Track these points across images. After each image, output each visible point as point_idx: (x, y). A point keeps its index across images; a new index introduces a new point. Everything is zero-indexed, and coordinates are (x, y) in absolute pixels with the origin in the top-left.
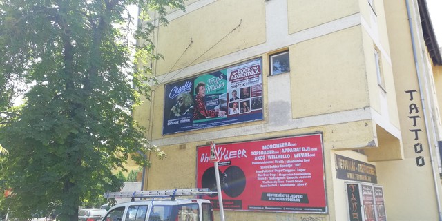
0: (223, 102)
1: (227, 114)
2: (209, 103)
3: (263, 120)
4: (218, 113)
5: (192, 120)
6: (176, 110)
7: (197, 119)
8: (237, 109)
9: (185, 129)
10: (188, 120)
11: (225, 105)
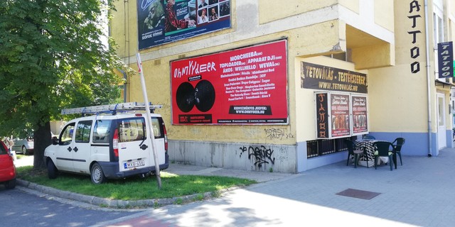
0: (192, 9)
1: (196, 23)
2: (179, 12)
3: (231, 28)
4: (187, 22)
5: (164, 32)
6: (149, 22)
7: (168, 31)
8: (206, 17)
9: (158, 43)
10: (160, 33)
11: (194, 13)
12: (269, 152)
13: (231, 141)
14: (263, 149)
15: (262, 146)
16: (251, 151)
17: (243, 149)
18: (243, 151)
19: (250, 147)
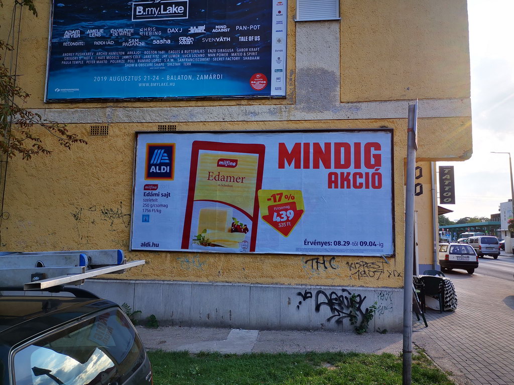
12: (357, 299)
15: (344, 290)
17: (306, 296)
19: (319, 292)
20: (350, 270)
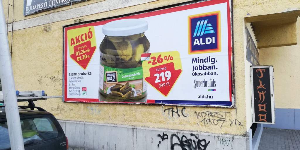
12: (203, 143)
13: (144, 124)
14: (193, 138)
15: (192, 135)
16: (175, 140)
17: (164, 137)
18: (163, 139)
19: (173, 135)
20: (198, 118)
